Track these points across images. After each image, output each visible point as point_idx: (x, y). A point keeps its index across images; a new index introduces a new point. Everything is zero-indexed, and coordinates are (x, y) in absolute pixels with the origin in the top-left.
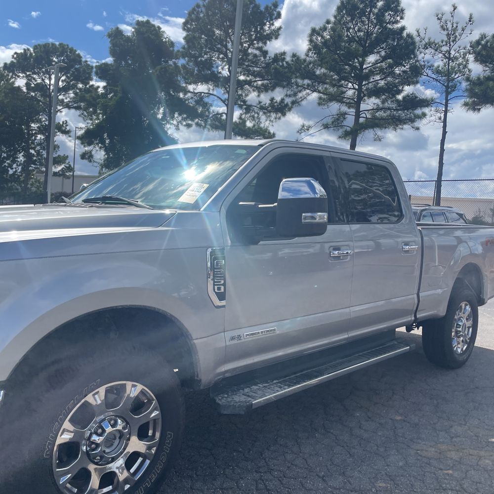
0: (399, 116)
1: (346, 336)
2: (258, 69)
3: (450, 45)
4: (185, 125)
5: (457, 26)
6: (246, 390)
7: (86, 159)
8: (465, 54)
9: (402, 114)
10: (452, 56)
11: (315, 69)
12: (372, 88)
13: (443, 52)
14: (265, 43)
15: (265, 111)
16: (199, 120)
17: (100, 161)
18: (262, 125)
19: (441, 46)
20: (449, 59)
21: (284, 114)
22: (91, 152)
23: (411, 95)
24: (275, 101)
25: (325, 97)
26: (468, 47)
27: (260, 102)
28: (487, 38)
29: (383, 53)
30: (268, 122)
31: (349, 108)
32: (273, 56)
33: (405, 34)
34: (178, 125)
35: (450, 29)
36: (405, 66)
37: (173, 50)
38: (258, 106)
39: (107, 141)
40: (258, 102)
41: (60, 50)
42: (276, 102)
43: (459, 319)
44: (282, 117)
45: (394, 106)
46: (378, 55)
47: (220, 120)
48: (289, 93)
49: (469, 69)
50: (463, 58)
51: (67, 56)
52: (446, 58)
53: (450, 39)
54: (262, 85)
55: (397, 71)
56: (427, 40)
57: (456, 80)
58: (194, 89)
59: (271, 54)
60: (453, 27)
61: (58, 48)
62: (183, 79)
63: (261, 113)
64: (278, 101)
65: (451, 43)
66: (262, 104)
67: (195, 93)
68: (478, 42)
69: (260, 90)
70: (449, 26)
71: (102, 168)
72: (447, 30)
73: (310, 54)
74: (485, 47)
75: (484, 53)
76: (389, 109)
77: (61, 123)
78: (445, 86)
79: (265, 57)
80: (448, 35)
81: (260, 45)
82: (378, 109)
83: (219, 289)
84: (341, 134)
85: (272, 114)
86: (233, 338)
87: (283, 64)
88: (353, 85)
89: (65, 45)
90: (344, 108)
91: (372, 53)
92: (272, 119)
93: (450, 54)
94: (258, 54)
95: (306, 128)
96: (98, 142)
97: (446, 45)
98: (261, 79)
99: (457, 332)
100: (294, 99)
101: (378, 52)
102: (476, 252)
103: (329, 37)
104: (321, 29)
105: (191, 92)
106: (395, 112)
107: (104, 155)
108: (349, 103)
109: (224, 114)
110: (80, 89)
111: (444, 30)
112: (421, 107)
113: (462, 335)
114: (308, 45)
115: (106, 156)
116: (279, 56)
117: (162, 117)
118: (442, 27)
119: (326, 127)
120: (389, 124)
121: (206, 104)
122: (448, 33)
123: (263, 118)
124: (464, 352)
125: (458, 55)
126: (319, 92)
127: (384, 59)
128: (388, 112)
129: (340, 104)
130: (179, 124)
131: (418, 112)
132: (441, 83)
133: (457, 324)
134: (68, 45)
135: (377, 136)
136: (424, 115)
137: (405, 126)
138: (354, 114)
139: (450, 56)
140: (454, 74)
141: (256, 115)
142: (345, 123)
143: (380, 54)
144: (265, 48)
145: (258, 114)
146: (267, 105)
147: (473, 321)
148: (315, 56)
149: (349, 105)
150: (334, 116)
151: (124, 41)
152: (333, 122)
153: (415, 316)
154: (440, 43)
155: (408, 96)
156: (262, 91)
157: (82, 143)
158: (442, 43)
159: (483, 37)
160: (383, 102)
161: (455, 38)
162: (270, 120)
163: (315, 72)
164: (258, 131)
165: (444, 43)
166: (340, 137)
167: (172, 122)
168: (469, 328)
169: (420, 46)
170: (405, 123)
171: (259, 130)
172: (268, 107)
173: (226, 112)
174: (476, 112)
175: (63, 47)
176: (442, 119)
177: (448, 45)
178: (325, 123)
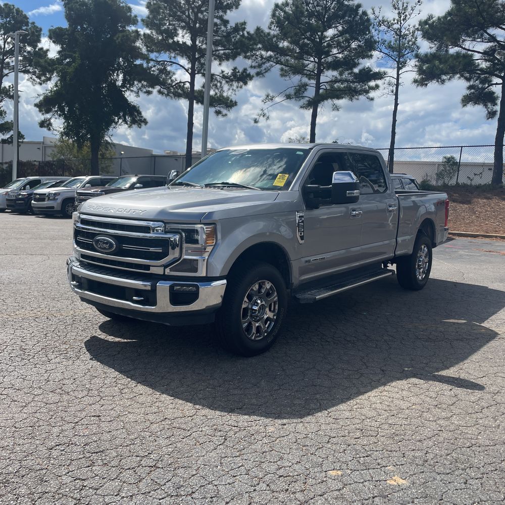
0: (355, 88)
1: (358, 264)
2: (219, 38)
3: (401, 23)
4: (145, 92)
5: (407, 6)
6: (309, 293)
7: (45, 127)
8: (414, 32)
9: (358, 86)
10: (402, 34)
11: (279, 43)
12: (331, 62)
13: (395, 30)
14: (225, 12)
15: (228, 80)
16: (161, 87)
17: (60, 129)
18: (225, 94)
19: (393, 24)
20: (400, 36)
21: (246, 83)
22: (49, 120)
23: (367, 68)
24: (237, 71)
25: (287, 68)
26: (417, 26)
27: (223, 72)
28: (434, 19)
29: (340, 28)
30: (231, 91)
31: (309, 79)
32: (234, 26)
33: (360, 12)
34: (138, 92)
35: (401, 8)
36: (360, 42)
37: (131, 15)
38: (221, 75)
39: (67, 109)
40: (221, 71)
41: (6, 11)
42: (239, 72)
43: (420, 257)
44: (243, 86)
45: (351, 78)
46: (336, 30)
47: (183, 88)
48: (254, 64)
49: (417, 46)
50: (412, 36)
51: (13, 17)
52: (397, 35)
53: (400, 18)
54: (224, 54)
55: (354, 45)
56: (381, 18)
57: (406, 56)
58: (156, 57)
59: (232, 24)
60: (403, 6)
61: (3, 9)
62: (145, 47)
63: (224, 82)
64: (240, 71)
65: (402, 22)
66: (224, 73)
67: (157, 61)
68: (426, 22)
69: (221, 59)
70: (400, 6)
71: (62, 136)
72: (399, 9)
73: (273, 28)
74: (431, 26)
75: (430, 31)
76: (346, 81)
77: (8, 88)
78: (397, 61)
79: (225, 26)
80: (399, 13)
81: (221, 13)
82: (336, 81)
83: (301, 234)
84: (303, 104)
85: (234, 82)
86: (306, 262)
87: (243, 34)
88: (314, 59)
89: (11, 6)
90: (305, 80)
91: (330, 27)
92: (235, 88)
93: (401, 32)
94: (218, 23)
95: (270, 97)
96: (56, 109)
97: (398, 23)
98: (223, 48)
99: (419, 265)
100: (258, 70)
101: (336, 27)
102: (430, 211)
103: (291, 12)
104: (283, 4)
105: (154, 60)
106: (351, 84)
107: (64, 124)
108: (310, 75)
109: (187, 83)
110: (29, 52)
111: (395, 8)
112: (375, 79)
113: (422, 268)
114: (271, 18)
115: (66, 124)
116: (239, 25)
117: (122, 84)
118: (394, 6)
119: (288, 97)
120: (346, 94)
121: (169, 72)
122: (399, 12)
123: (226, 87)
124: (423, 279)
125: (408, 32)
126: (281, 64)
127: (341, 33)
128: (346, 84)
129: (301, 75)
130: (140, 91)
131: (372, 83)
132: (393, 58)
133: (419, 260)
134: (13, 6)
135: (335, 106)
136: (377, 87)
137: (360, 97)
138: (314, 85)
139: (400, 33)
140: (404, 50)
141: (219, 84)
142: (306, 94)
143: (337, 29)
144: (226, 17)
145: (221, 83)
146: (229, 74)
147: (429, 258)
148: (278, 29)
149: (310, 77)
150: (297, 88)
151: (79, 5)
152: (295, 94)
153: (395, 253)
154: (392, 21)
155: (364, 69)
156: (224, 60)
157: (40, 111)
158: (394, 21)
159: (431, 17)
160: (341, 74)
161: (405, 18)
162: (233, 90)
163: (278, 46)
164: (220, 100)
165: (396, 21)
166: (301, 107)
167: (132, 89)
168: (426, 263)
169: (375, 24)
170: (360, 94)
171: (221, 98)
172: (231, 77)
173: (190, 81)
174: (423, 86)
175: (9, 7)
176: (394, 92)
177: (399, 23)
178: (288, 93)
